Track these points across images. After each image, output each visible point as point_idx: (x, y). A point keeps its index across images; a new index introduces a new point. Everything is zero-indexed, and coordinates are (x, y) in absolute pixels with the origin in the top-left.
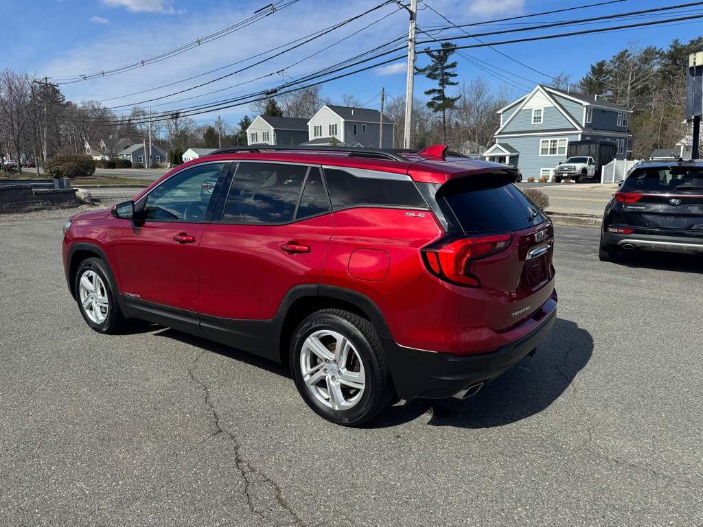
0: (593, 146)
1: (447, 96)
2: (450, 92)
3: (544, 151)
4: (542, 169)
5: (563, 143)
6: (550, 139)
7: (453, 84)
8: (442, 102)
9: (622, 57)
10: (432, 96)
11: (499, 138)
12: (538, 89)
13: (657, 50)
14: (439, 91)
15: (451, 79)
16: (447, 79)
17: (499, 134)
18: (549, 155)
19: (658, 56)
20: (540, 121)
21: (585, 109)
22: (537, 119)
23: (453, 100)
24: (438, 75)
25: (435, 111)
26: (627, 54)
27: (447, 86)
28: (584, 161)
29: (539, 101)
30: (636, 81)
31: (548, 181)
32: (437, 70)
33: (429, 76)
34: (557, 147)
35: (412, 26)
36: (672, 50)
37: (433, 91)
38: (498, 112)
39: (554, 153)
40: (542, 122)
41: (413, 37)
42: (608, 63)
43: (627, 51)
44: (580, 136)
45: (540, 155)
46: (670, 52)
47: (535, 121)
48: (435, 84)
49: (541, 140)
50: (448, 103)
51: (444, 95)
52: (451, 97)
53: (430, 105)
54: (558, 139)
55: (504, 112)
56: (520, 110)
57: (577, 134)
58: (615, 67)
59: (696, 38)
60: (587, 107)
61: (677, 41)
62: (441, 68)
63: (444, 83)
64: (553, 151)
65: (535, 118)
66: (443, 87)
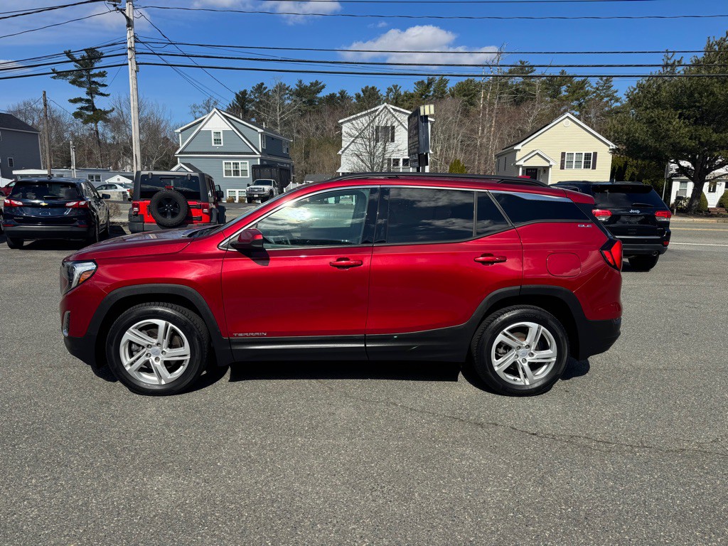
0: (274, 170)
1: (97, 106)
2: (100, 103)
3: (228, 172)
4: (228, 190)
5: (246, 166)
6: (232, 162)
7: (102, 94)
8: (92, 113)
9: (260, 87)
10: (79, 105)
11: (180, 157)
12: (215, 112)
13: (286, 87)
14: (87, 101)
15: (101, 90)
16: (96, 88)
17: (180, 153)
18: (232, 176)
19: (287, 92)
20: (220, 143)
21: (260, 135)
22: (218, 141)
23: (106, 113)
24: (83, 82)
25: (86, 122)
26: (263, 86)
27: (96, 96)
28: (268, 183)
29: (216, 123)
30: (283, 113)
31: (235, 202)
32: (82, 76)
33: (73, 82)
34: (240, 169)
35: (130, 34)
36: (298, 88)
37: (80, 100)
38: (176, 131)
39: (238, 174)
40: (222, 145)
41: (133, 46)
42: (249, 92)
43: (262, 84)
44: (259, 160)
45: (224, 176)
46: (297, 90)
47: (215, 143)
48: (82, 93)
49: (224, 162)
50: (99, 115)
51: (94, 106)
52: (103, 110)
53: (77, 115)
54: (240, 162)
55: (182, 131)
56: (199, 131)
57: (257, 158)
58: (255, 97)
59: (314, 82)
60: (261, 133)
61: (300, 82)
62: (87, 76)
63: (92, 92)
64: (236, 173)
65: (215, 140)
66: (92, 97)
